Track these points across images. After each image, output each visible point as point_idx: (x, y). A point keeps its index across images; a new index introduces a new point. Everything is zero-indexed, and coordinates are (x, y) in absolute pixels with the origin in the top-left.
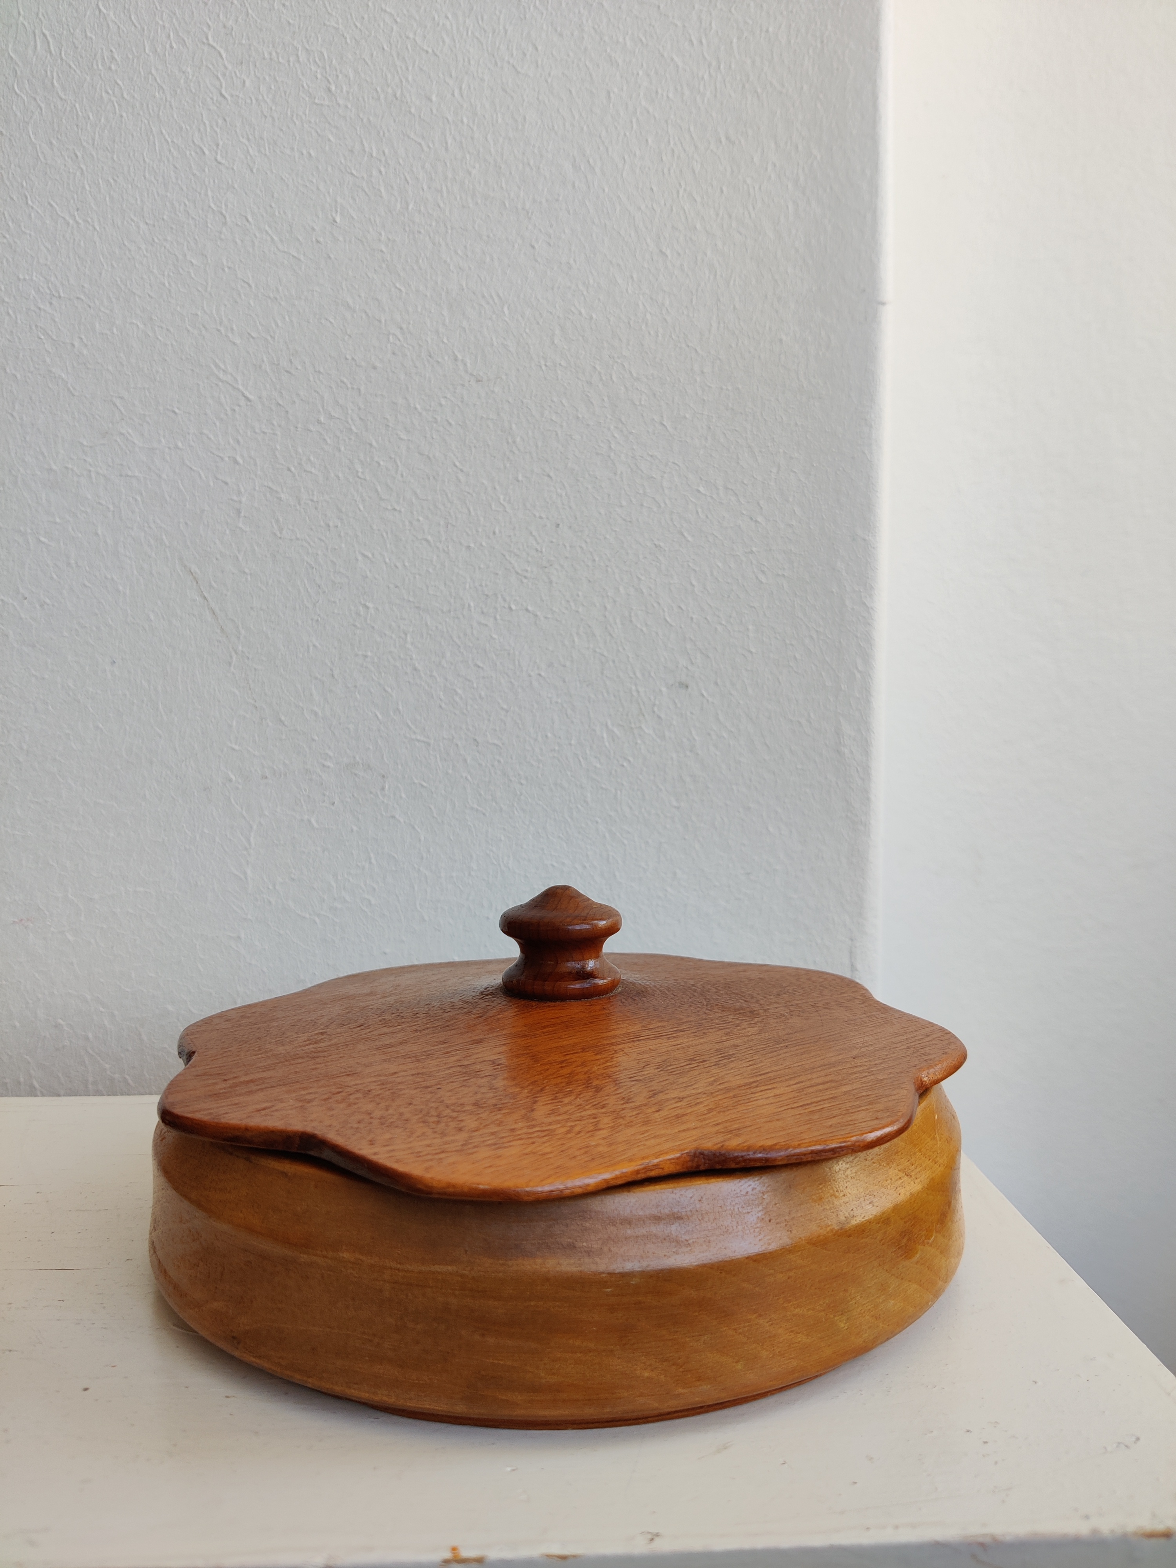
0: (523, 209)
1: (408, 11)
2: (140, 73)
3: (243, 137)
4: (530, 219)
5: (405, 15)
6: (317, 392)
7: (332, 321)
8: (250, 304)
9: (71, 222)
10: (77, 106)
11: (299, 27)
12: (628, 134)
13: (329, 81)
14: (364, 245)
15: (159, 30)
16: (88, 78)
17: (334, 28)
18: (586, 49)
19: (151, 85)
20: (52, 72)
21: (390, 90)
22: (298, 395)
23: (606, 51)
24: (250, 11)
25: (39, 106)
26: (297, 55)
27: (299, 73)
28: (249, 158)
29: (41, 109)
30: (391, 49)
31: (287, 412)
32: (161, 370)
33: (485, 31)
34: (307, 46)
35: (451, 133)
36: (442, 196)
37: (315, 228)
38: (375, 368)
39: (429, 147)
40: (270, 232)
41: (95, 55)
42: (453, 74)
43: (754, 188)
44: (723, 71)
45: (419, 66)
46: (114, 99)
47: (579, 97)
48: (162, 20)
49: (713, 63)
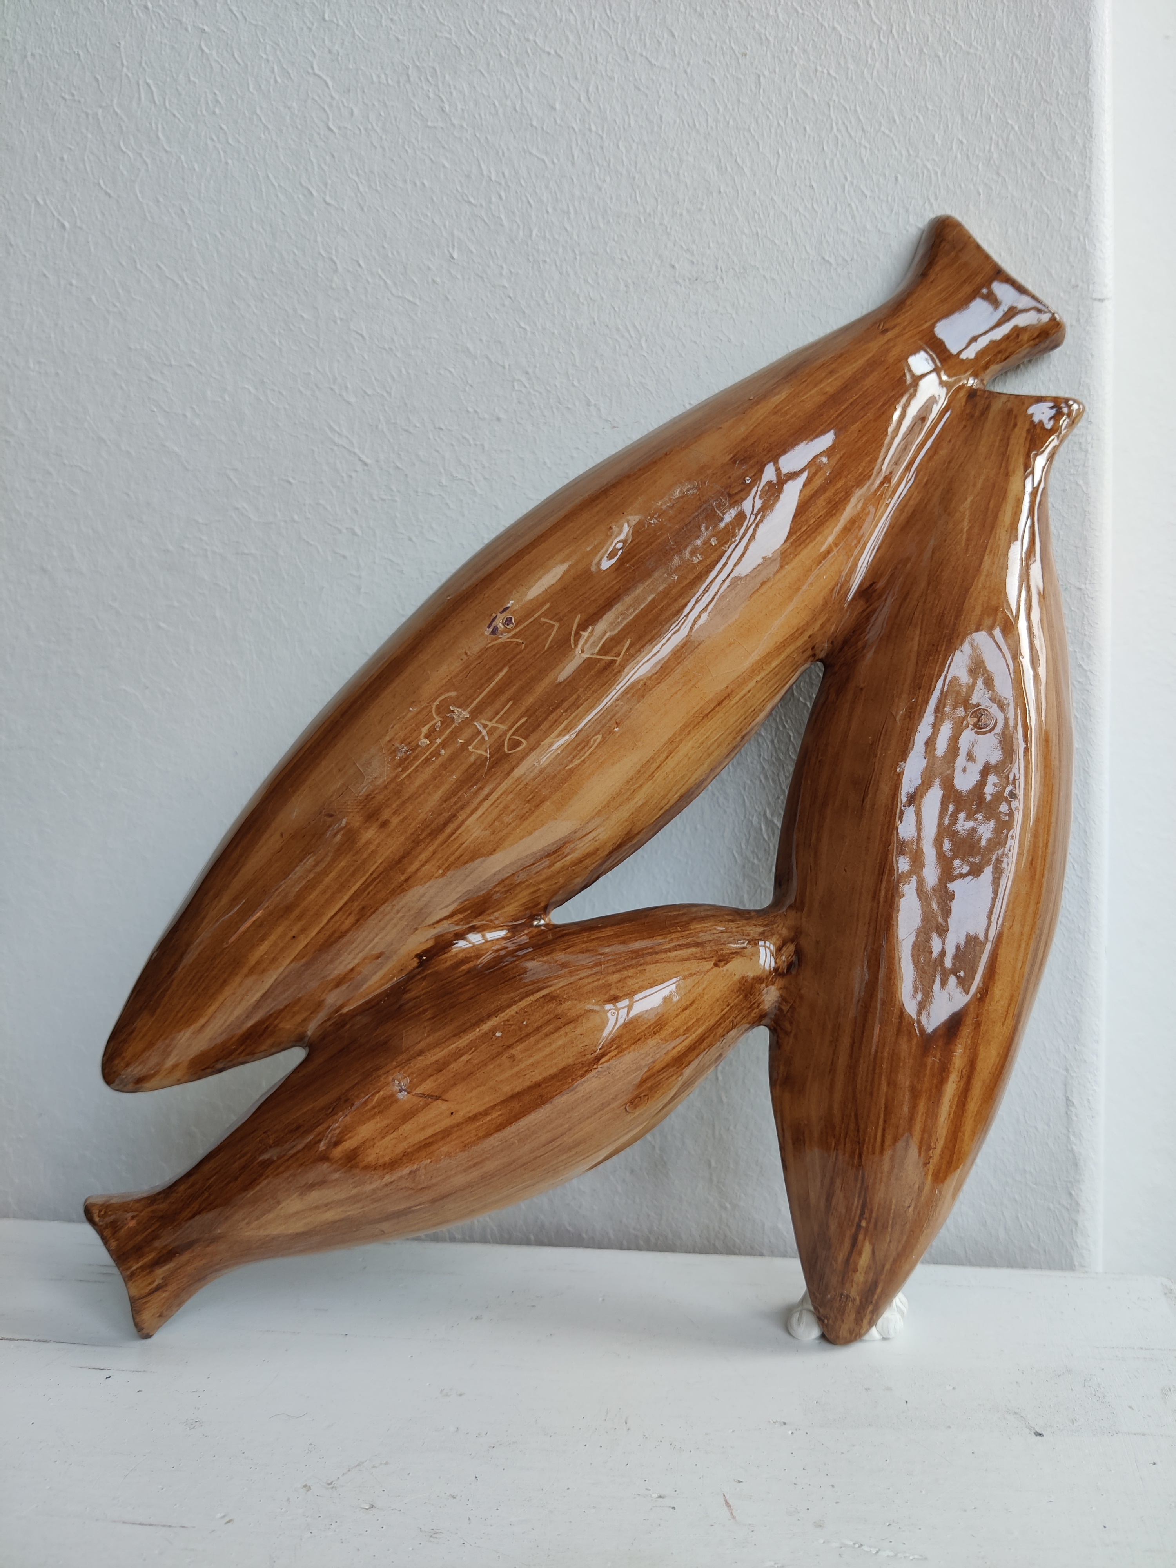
0: (661, 224)
1: (526, 9)
2: (244, 114)
3: (352, 173)
4: (669, 234)
5: (523, 15)
6: (438, 451)
7: (452, 370)
8: (363, 357)
9: (180, 283)
10: (183, 157)
11: (409, 43)
12: (782, 123)
13: (442, 101)
14: (483, 281)
15: (263, 65)
16: (193, 126)
17: (446, 38)
18: (731, 29)
19: (256, 126)
20: (156, 124)
21: (509, 103)
22: (418, 456)
23: (754, 28)
24: (357, 32)
25: (145, 162)
26: (408, 75)
27: (410, 94)
28: (359, 195)
29: (147, 165)
30: (509, 55)
31: (406, 475)
32: (274, 437)
33: (614, 21)
34: (418, 63)
35: (577, 144)
36: (569, 218)
37: (431, 266)
38: (499, 419)
39: (553, 163)
40: (383, 276)
41: (199, 101)
42: (579, 76)
43: (936, 173)
44: (896, 35)
45: (540, 71)
46: (219, 146)
47: (723, 86)
48: (266, 54)
49: (884, 28)
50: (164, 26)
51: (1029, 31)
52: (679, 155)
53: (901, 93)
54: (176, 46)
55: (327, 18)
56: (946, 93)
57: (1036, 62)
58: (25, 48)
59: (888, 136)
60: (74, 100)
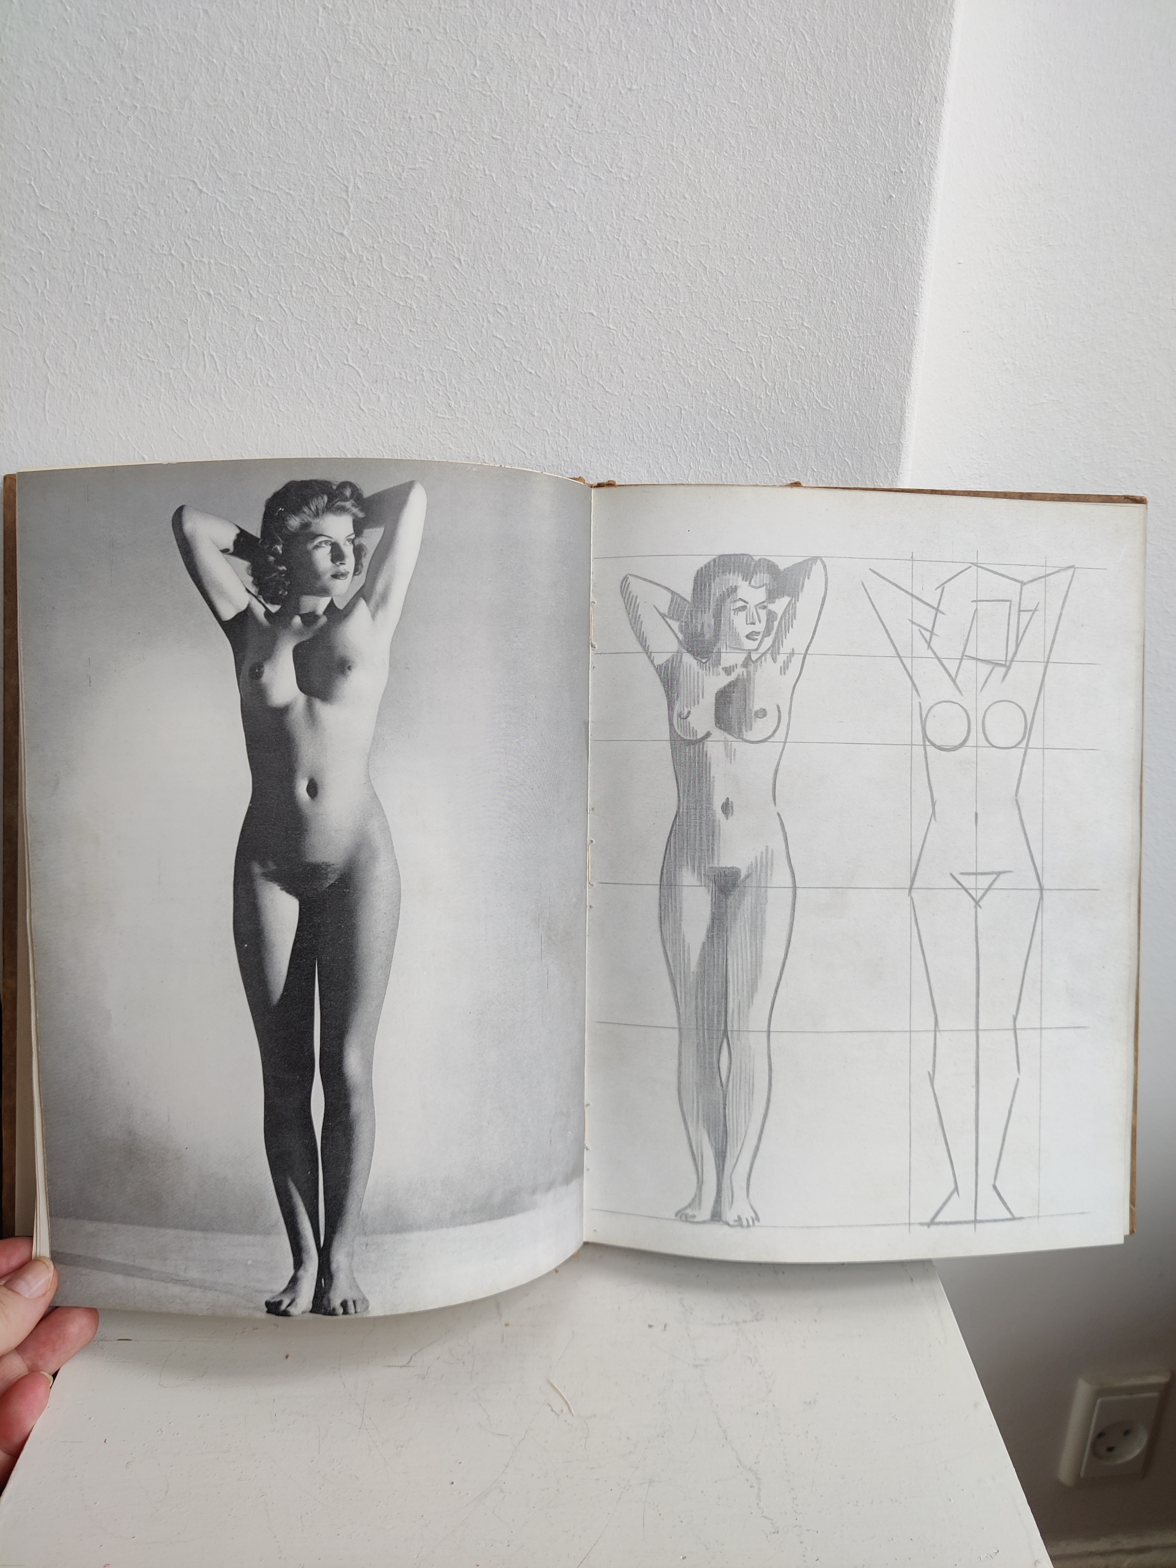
1: (515, 337)
2: (293, 389)
5: (513, 341)
10: (242, 416)
11: (424, 351)
12: (695, 445)
13: (449, 398)
15: (307, 353)
16: (250, 393)
17: (453, 351)
19: (302, 399)
20: (220, 388)
21: (500, 406)
23: (680, 373)
24: (383, 337)
25: (211, 416)
26: (422, 375)
27: (424, 391)
29: (213, 419)
30: (500, 370)
33: (580, 356)
34: (431, 368)
35: (549, 443)
39: (531, 455)
41: (255, 374)
42: (552, 393)
44: (777, 391)
45: (524, 386)
46: (271, 411)
47: (656, 413)
48: (309, 343)
49: (770, 384)
50: (224, 311)
51: (866, 399)
52: (621, 459)
53: (777, 432)
54: (235, 328)
55: (359, 322)
56: (807, 436)
57: (868, 421)
58: (105, 313)
59: (765, 461)
60: (149, 361)
